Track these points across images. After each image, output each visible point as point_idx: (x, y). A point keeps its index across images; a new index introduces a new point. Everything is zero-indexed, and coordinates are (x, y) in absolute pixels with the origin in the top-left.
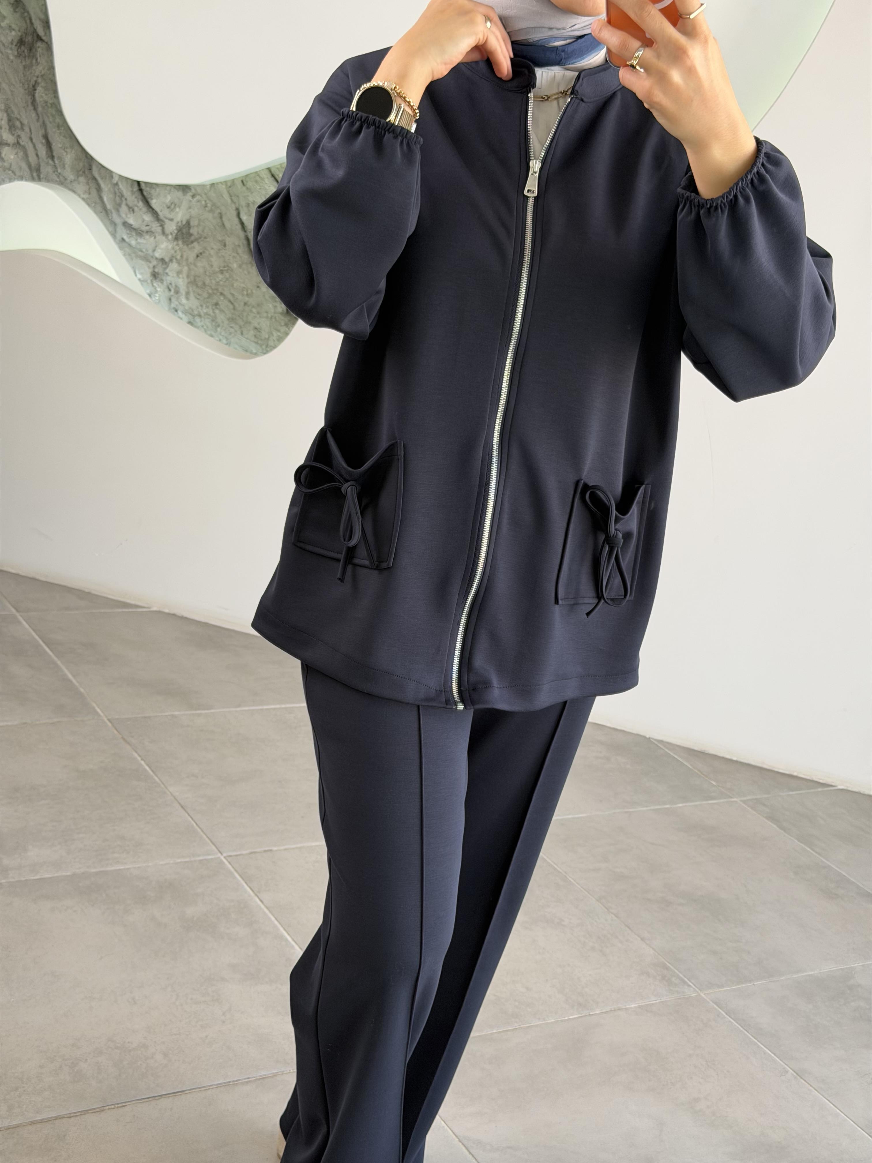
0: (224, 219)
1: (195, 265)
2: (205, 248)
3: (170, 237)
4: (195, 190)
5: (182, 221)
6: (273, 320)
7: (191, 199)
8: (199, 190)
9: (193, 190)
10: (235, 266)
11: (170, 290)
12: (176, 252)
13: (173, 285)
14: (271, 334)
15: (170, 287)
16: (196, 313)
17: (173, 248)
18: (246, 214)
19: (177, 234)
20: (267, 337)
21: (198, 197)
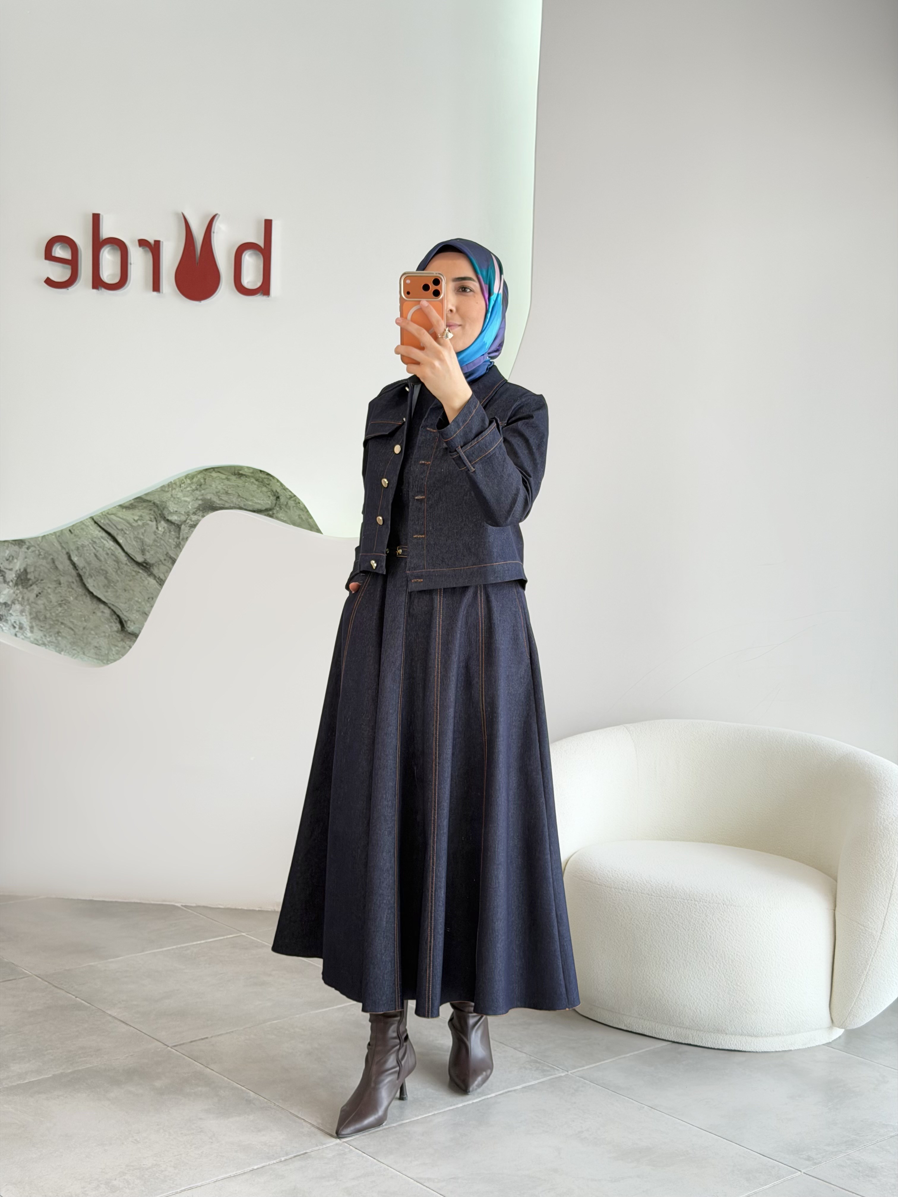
0: (56, 563)
1: (37, 604)
2: (44, 589)
3: (11, 584)
4: (29, 542)
5: (20, 570)
6: (111, 638)
7: (26, 550)
8: (32, 543)
9: (27, 544)
10: (72, 598)
11: (14, 627)
12: (17, 595)
13: (18, 623)
14: (110, 649)
15: (15, 625)
16: (41, 642)
17: (14, 593)
18: (76, 555)
19: (17, 581)
20: (107, 652)
21: (32, 549)
